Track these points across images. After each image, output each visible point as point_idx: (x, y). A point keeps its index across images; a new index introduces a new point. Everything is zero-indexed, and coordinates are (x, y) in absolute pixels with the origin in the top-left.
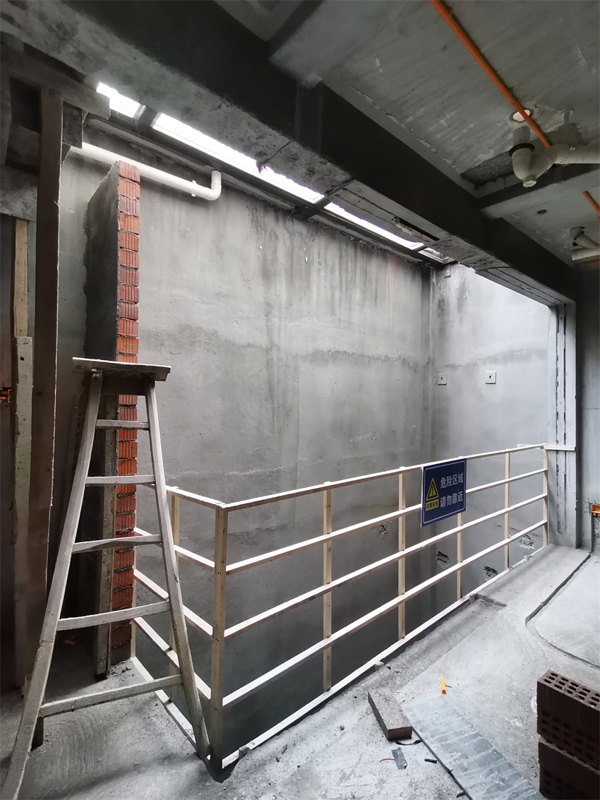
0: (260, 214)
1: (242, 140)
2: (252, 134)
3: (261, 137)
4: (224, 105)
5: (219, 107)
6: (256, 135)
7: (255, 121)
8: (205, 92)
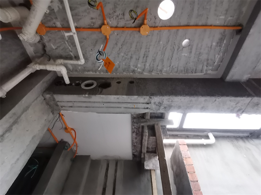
0: (235, 142)
1: (228, 108)
2: (233, 104)
3: (238, 103)
4: (217, 100)
5: (215, 100)
6: (235, 103)
7: (233, 98)
8: (208, 98)
